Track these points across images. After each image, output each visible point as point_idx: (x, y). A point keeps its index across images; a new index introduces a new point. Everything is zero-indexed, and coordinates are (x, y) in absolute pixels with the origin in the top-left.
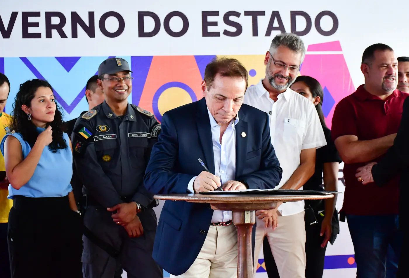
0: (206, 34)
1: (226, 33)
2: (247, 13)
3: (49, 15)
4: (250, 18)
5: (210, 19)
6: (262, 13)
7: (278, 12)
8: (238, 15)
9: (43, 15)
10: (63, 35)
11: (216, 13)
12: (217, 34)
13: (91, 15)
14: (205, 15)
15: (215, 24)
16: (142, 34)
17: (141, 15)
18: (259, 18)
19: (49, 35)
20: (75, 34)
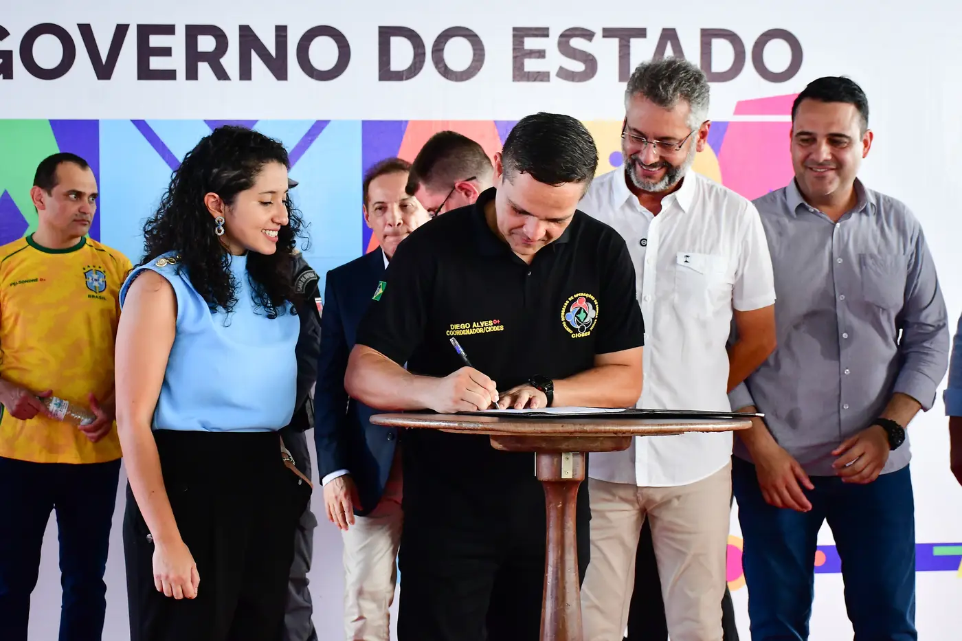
0: (520, 74)
1: (565, 74)
2: (608, 33)
3: (193, 32)
4: (614, 43)
5: (530, 43)
6: (641, 33)
7: (674, 30)
8: (588, 35)
9: (181, 33)
10: (221, 74)
11: (543, 32)
12: (542, 77)
13: (281, 32)
14: (520, 34)
15: (541, 54)
16: (386, 73)
17: (386, 34)
18: (634, 42)
19: (192, 74)
20: (246, 74)
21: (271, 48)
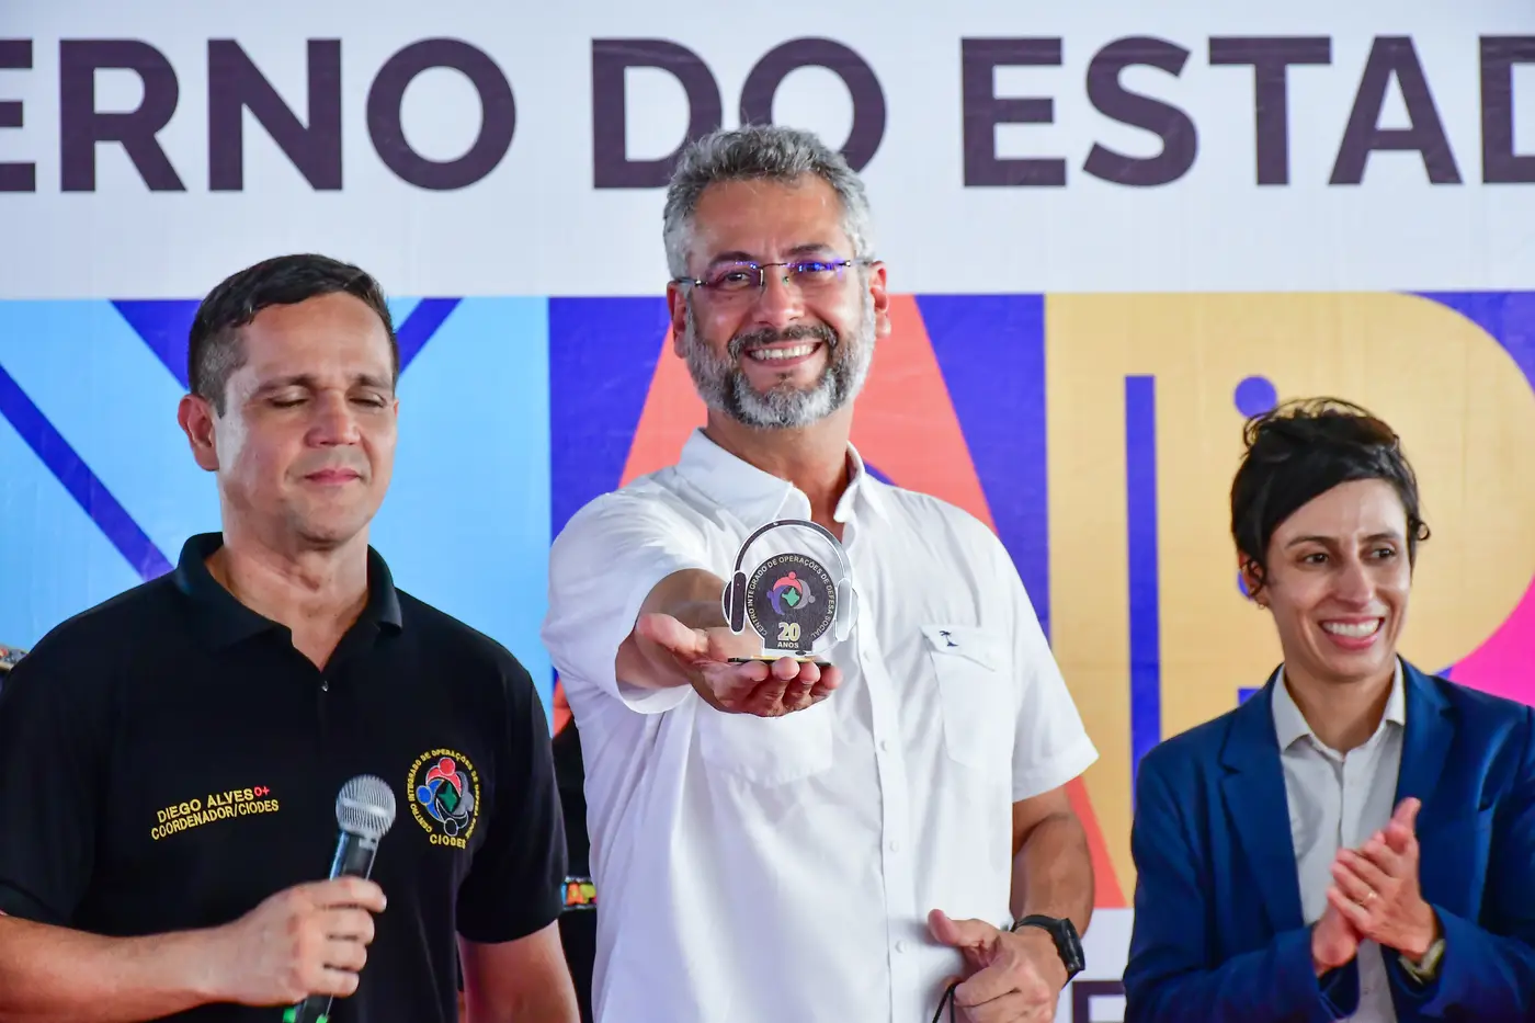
0: (983, 168)
1: (1103, 163)
2: (1225, 51)
3: (81, 60)
4: (1241, 79)
5: (1011, 82)
6: (1316, 50)
7: (1405, 43)
8: (1170, 58)
9: (47, 62)
10: (160, 175)
11: (1045, 52)
12: (1049, 173)
13: (324, 58)
14: (980, 57)
15: (1039, 111)
16: (614, 167)
17: (612, 61)
18: (1299, 77)
19: (78, 175)
20: (226, 172)
21: (297, 100)
